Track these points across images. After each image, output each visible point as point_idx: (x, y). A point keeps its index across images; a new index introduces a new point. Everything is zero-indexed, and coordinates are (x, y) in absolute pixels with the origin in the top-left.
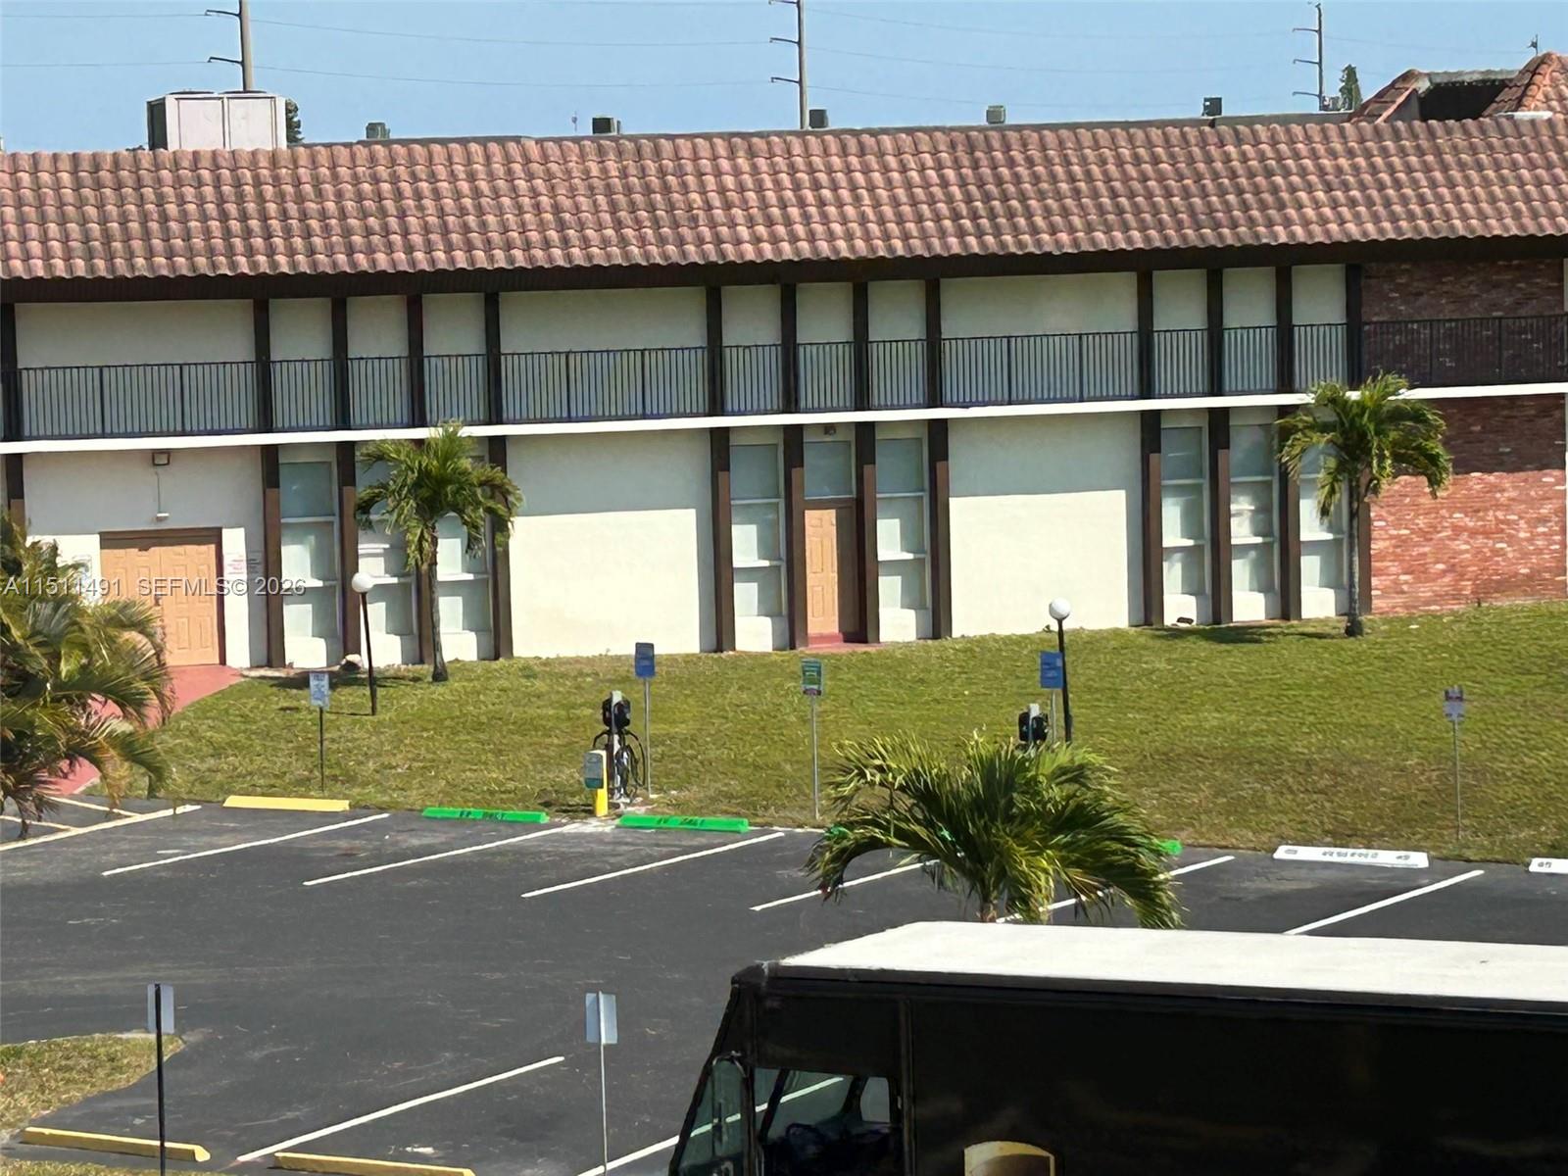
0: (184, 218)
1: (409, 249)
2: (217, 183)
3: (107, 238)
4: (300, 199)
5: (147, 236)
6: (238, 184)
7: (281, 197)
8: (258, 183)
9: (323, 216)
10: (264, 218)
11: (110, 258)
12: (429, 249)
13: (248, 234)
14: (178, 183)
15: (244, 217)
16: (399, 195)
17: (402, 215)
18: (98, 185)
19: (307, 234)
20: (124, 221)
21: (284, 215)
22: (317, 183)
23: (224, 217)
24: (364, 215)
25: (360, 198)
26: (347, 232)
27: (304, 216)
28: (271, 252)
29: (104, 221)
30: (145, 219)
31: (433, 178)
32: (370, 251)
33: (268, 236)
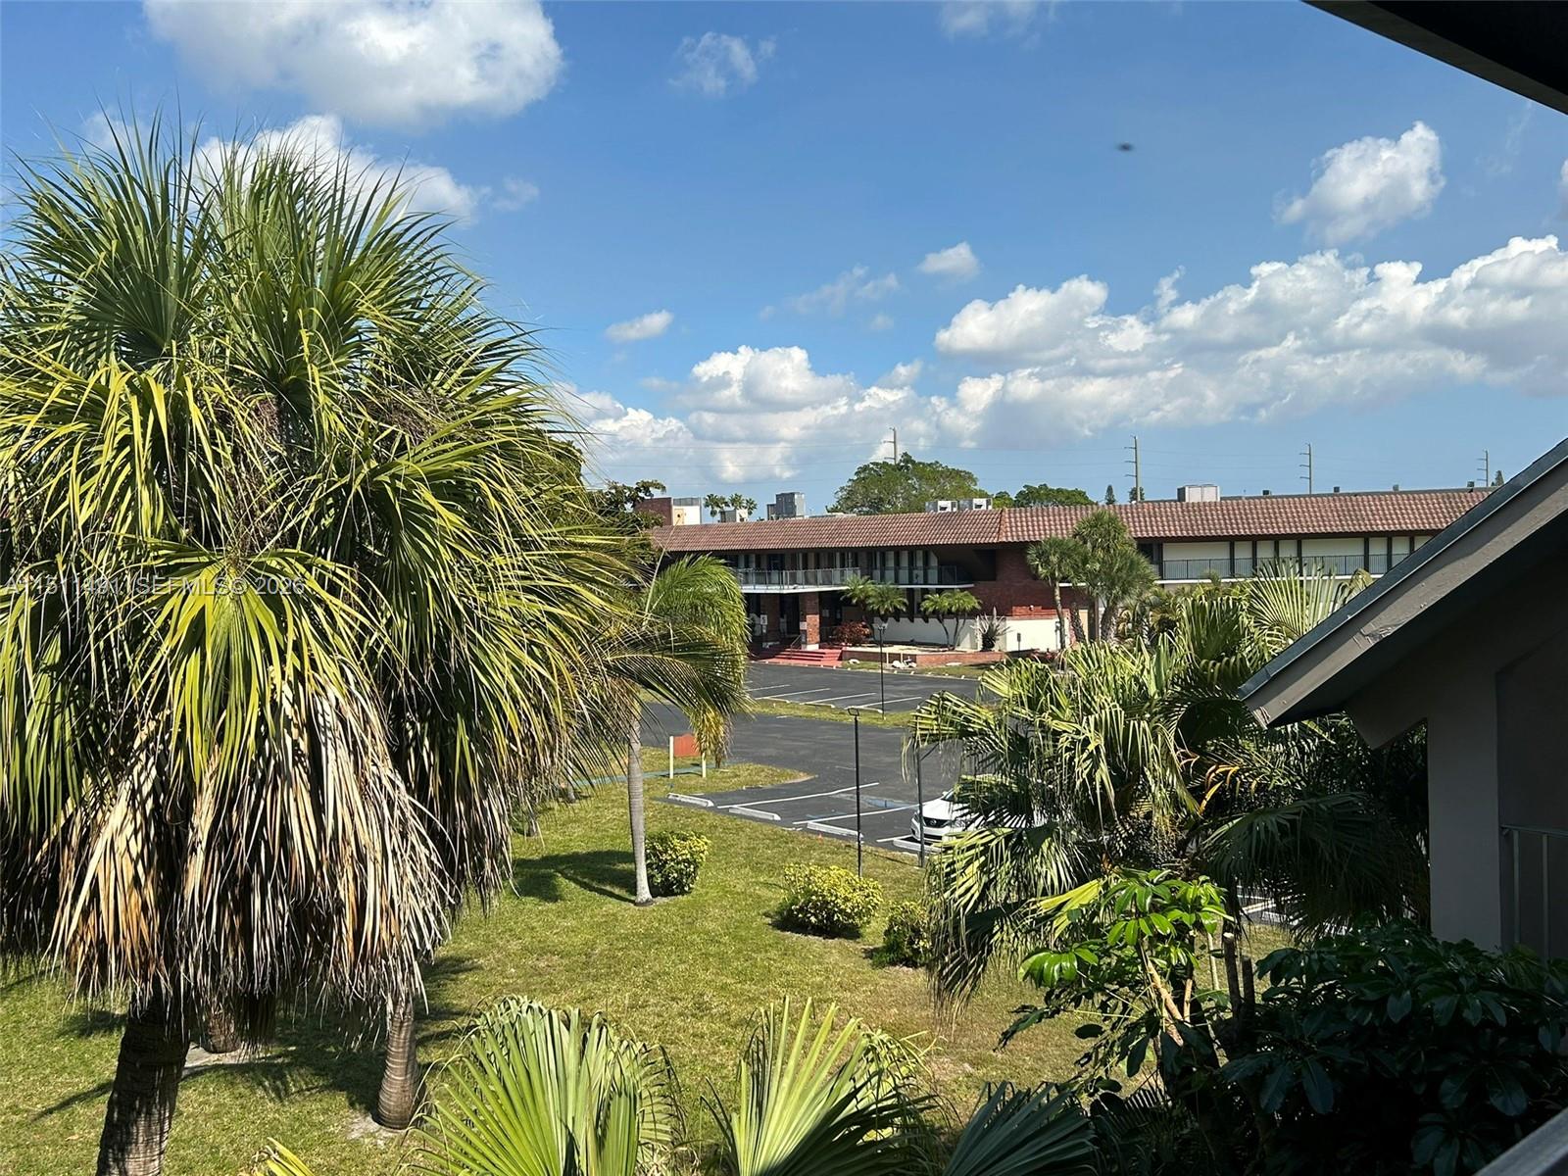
0: (1213, 520)
1: (1279, 528)
2: (1222, 510)
3: (1192, 526)
4: (1246, 514)
5: (1203, 524)
6: (1228, 510)
7: (1240, 513)
8: (1234, 510)
9: (1253, 519)
10: (1236, 519)
11: (1193, 531)
12: (1284, 527)
13: (1231, 524)
14: (1211, 510)
15: (1230, 519)
16: (1275, 513)
17: (1276, 518)
18: (1188, 511)
19: (1249, 524)
20: (1196, 521)
21: (1242, 518)
22: (1250, 509)
23: (1225, 519)
24: (1265, 518)
25: (1263, 513)
26: (1260, 523)
27: (1247, 519)
28: (1238, 529)
29: (1191, 520)
30: (1202, 520)
31: (1284, 508)
32: (1267, 528)
33: (1237, 524)
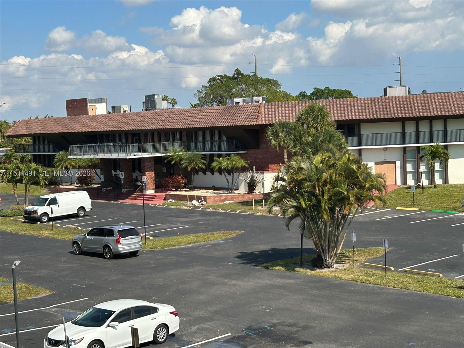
0: (390, 108)
1: (430, 112)
2: (396, 101)
3: (377, 112)
4: (410, 104)
5: (383, 111)
6: (399, 102)
7: (407, 104)
8: (403, 101)
9: (415, 107)
10: (404, 107)
11: (377, 115)
12: (434, 112)
13: (401, 110)
14: (389, 102)
15: (400, 107)
16: (428, 103)
17: (429, 106)
18: (375, 103)
19: (412, 110)
20: (379, 109)
21: (408, 107)
22: (414, 101)
23: (397, 107)
24: (422, 106)
25: (421, 103)
26: (419, 109)
27: (411, 107)
28: (405, 113)
29: (376, 108)
30: (383, 108)
31: (435, 99)
32: (423, 112)
33: (405, 110)
